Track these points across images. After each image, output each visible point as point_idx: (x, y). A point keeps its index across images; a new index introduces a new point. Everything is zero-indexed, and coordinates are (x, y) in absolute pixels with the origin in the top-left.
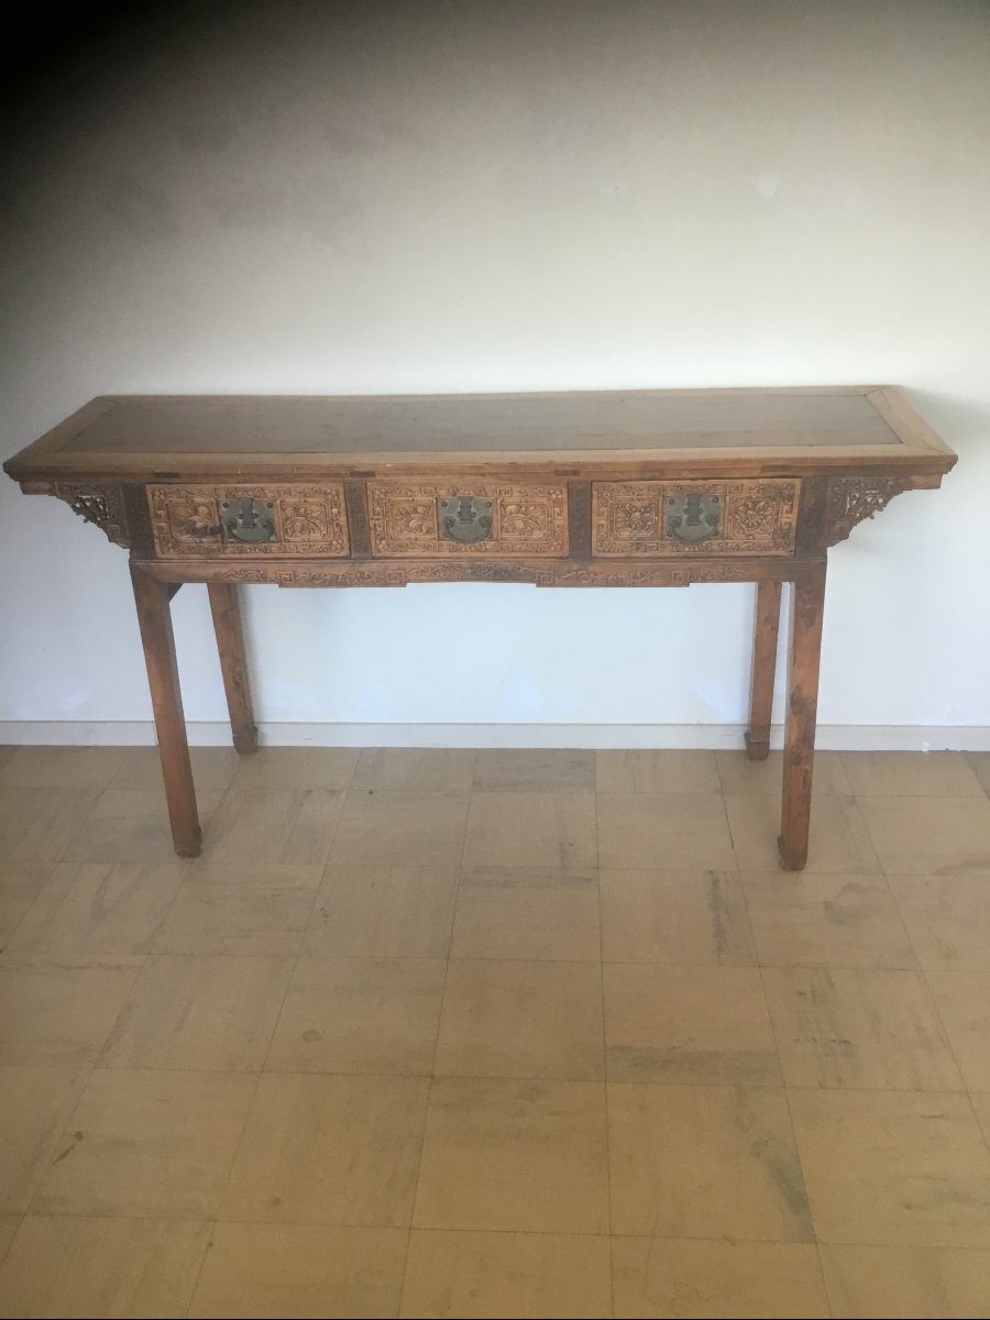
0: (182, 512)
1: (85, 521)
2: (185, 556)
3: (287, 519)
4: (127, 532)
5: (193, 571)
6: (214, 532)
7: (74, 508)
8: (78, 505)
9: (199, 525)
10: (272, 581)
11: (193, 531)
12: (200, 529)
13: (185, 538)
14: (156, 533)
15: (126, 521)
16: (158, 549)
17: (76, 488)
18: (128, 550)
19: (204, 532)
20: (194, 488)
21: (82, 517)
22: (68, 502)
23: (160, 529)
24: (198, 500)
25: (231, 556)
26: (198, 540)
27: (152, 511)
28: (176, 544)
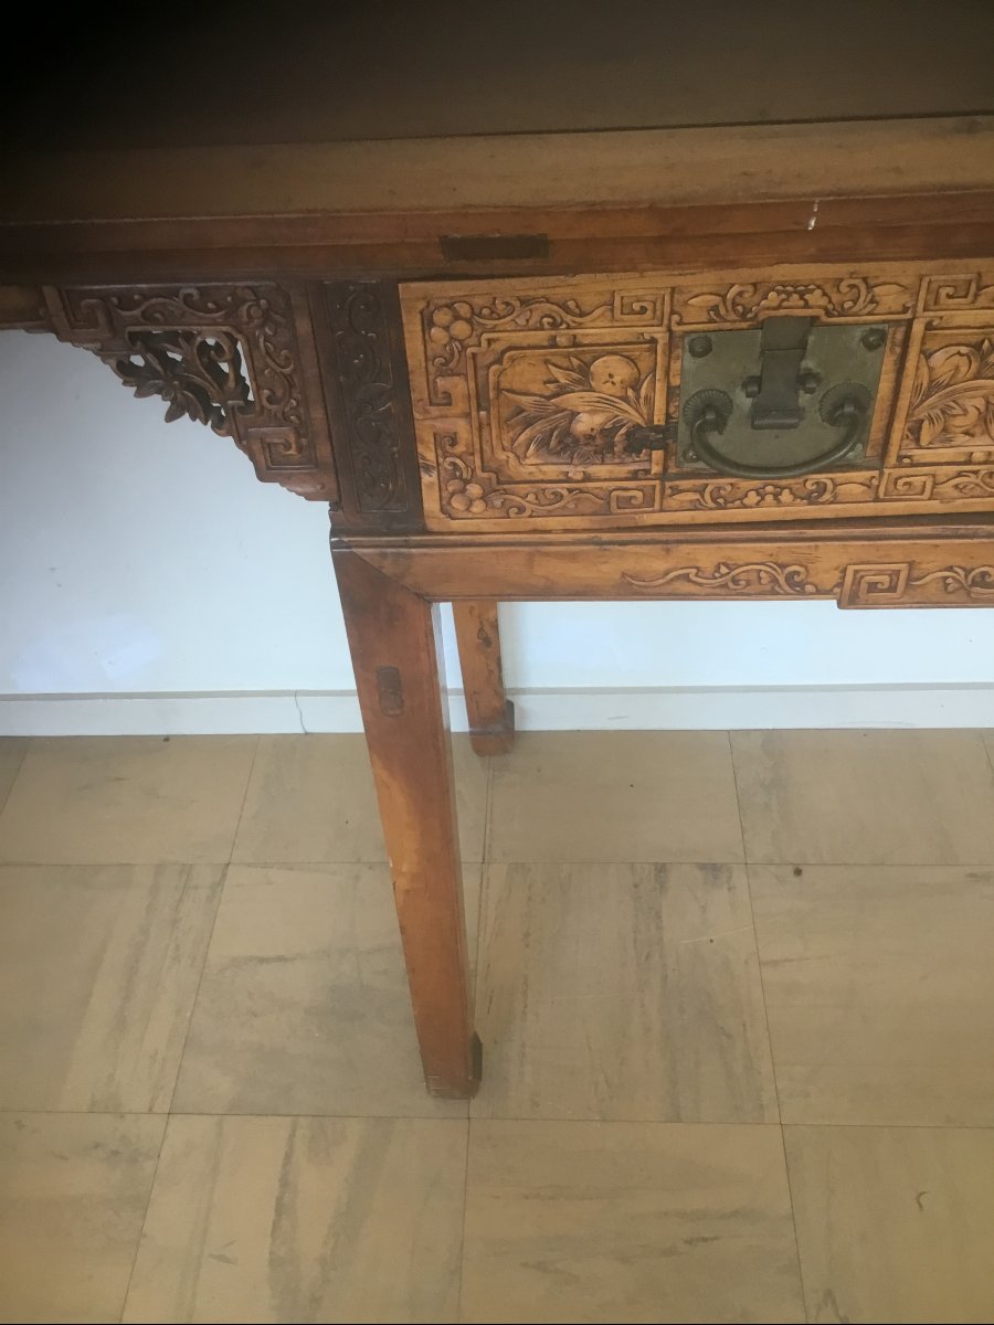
0: (527, 376)
1: (171, 416)
2: (524, 522)
3: (934, 386)
4: (324, 451)
5: (549, 569)
6: (638, 441)
7: (126, 371)
8: (138, 360)
9: (586, 423)
10: (820, 592)
11: (564, 443)
12: (590, 437)
13: (535, 466)
14: (428, 453)
15: (318, 414)
16: (431, 503)
17: (126, 302)
18: (325, 506)
19: (602, 445)
20: (588, 288)
21: (158, 405)
22: (103, 353)
23: (446, 441)
24: (595, 330)
25: (684, 517)
26: (576, 472)
27: (418, 382)
28: (499, 483)
